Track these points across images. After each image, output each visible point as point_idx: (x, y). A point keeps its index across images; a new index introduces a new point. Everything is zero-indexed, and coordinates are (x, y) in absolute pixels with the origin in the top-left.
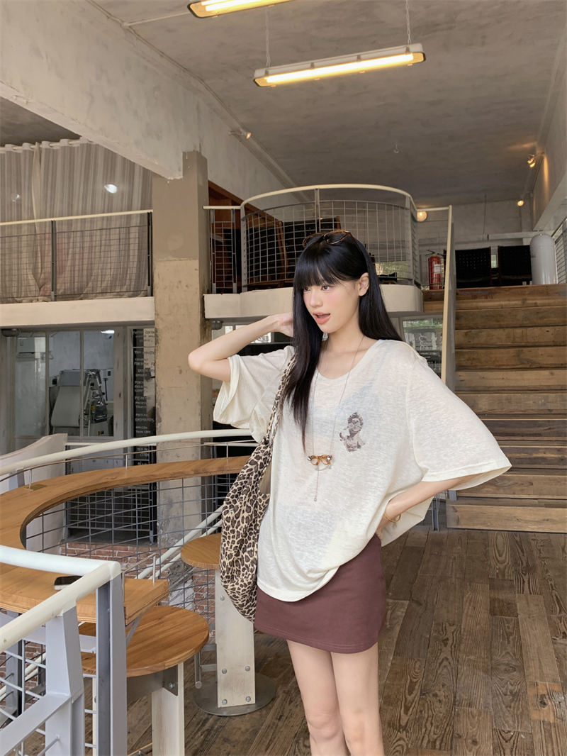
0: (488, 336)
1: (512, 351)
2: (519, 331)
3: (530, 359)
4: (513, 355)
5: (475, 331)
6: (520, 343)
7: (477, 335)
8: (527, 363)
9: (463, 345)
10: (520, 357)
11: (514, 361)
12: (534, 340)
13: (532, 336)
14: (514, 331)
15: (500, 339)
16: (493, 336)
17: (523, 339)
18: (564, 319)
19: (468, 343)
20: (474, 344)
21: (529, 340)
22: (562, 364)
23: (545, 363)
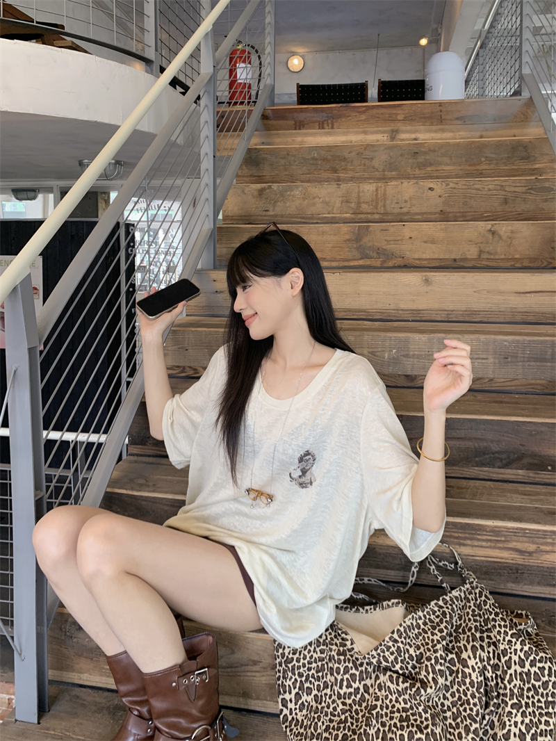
0: (304, 198)
2: (368, 188)
3: (384, 247)
4: (347, 237)
5: (279, 186)
6: (369, 216)
7: (282, 195)
8: (375, 255)
9: (253, 218)
10: (361, 243)
11: (349, 251)
12: (401, 208)
13: (398, 199)
14: (359, 187)
15: (329, 206)
16: (314, 198)
17: (376, 207)
18: (469, 168)
19: (264, 213)
20: (276, 216)
21: (389, 209)
22: (455, 260)
23: (416, 256)
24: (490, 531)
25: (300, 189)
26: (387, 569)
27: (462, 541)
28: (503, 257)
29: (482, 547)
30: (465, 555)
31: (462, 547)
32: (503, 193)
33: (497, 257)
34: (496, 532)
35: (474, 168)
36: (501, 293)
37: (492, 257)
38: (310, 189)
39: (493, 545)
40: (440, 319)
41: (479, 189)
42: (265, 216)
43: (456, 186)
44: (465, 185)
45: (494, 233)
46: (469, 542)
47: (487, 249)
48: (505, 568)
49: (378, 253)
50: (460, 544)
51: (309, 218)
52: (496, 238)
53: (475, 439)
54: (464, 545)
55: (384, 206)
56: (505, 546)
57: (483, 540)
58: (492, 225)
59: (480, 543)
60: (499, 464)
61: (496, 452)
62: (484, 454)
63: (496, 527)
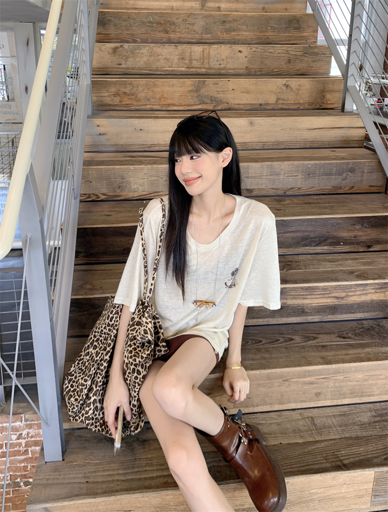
0: (151, 56)
1: (189, 82)
2: (198, 49)
3: (215, 96)
4: (190, 89)
5: (129, 46)
6: (198, 70)
7: (132, 52)
8: (209, 101)
9: (109, 70)
10: (200, 93)
11: (191, 99)
12: (220, 64)
13: (218, 58)
14: (191, 48)
15: (169, 62)
16: (159, 55)
17: (203, 64)
18: (259, 34)
19: (118, 66)
20: (128, 68)
21: (212, 66)
22: (261, 105)
23: (237, 102)
24: (322, 289)
25: (147, 48)
26: (259, 318)
27: (305, 297)
28: (292, 102)
29: (316, 298)
30: (307, 304)
31: (305, 300)
32: (288, 55)
33: (288, 102)
34: (325, 289)
35: (263, 34)
36: (299, 129)
37: (285, 102)
38: (155, 49)
39: (322, 296)
40: (258, 148)
41: (271, 53)
42: (119, 68)
43: (256, 50)
44: (262, 49)
45: (287, 86)
46: (309, 297)
47: (282, 97)
48: (328, 308)
49: (211, 100)
50: (304, 299)
51: (155, 71)
52: (289, 90)
53: (302, 231)
54: (306, 298)
55: (209, 62)
56: (330, 296)
57: (317, 294)
58: (287, 81)
59: (315, 296)
60: (314, 244)
61: (313, 238)
62: (307, 239)
63: (325, 286)
